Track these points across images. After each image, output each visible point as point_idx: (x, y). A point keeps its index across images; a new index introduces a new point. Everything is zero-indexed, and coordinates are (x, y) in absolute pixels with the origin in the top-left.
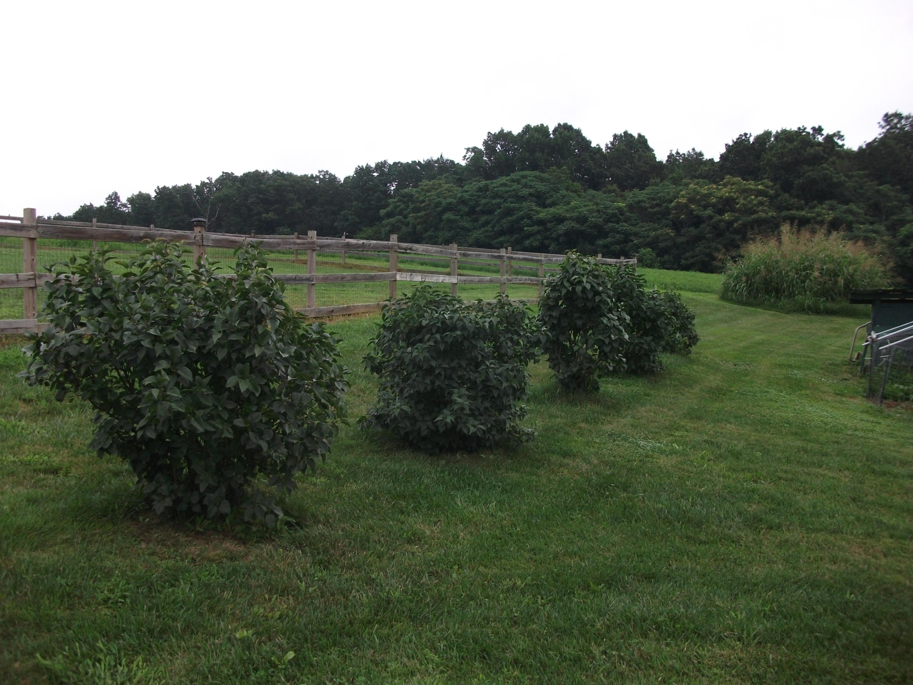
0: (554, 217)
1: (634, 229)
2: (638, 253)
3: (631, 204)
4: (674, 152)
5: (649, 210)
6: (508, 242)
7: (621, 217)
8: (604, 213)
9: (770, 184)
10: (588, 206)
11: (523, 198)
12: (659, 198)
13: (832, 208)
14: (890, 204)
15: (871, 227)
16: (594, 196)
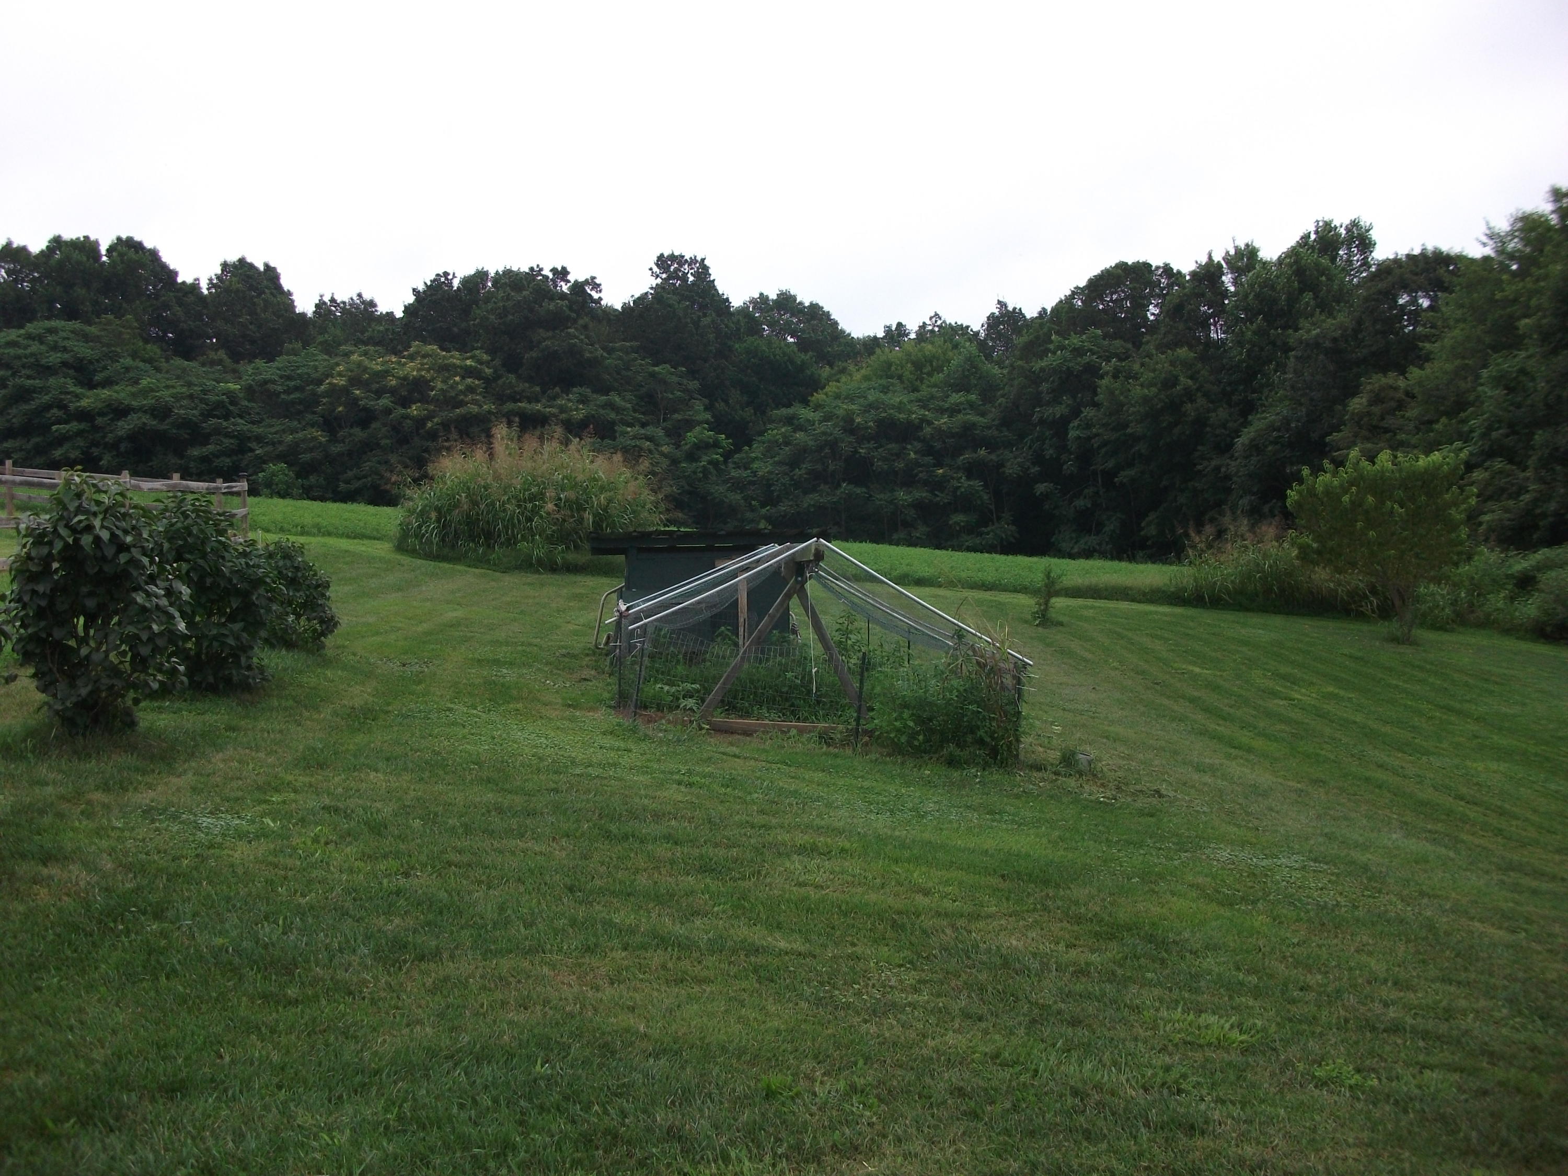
0: (109, 405)
1: (258, 430)
2: (263, 471)
3: (251, 386)
4: (327, 299)
5: (283, 396)
6: (21, 450)
7: (231, 408)
8: (202, 400)
9: (485, 357)
10: (173, 387)
11: (47, 370)
12: (300, 376)
13: (584, 400)
14: (671, 396)
15: (642, 431)
16: (184, 370)
